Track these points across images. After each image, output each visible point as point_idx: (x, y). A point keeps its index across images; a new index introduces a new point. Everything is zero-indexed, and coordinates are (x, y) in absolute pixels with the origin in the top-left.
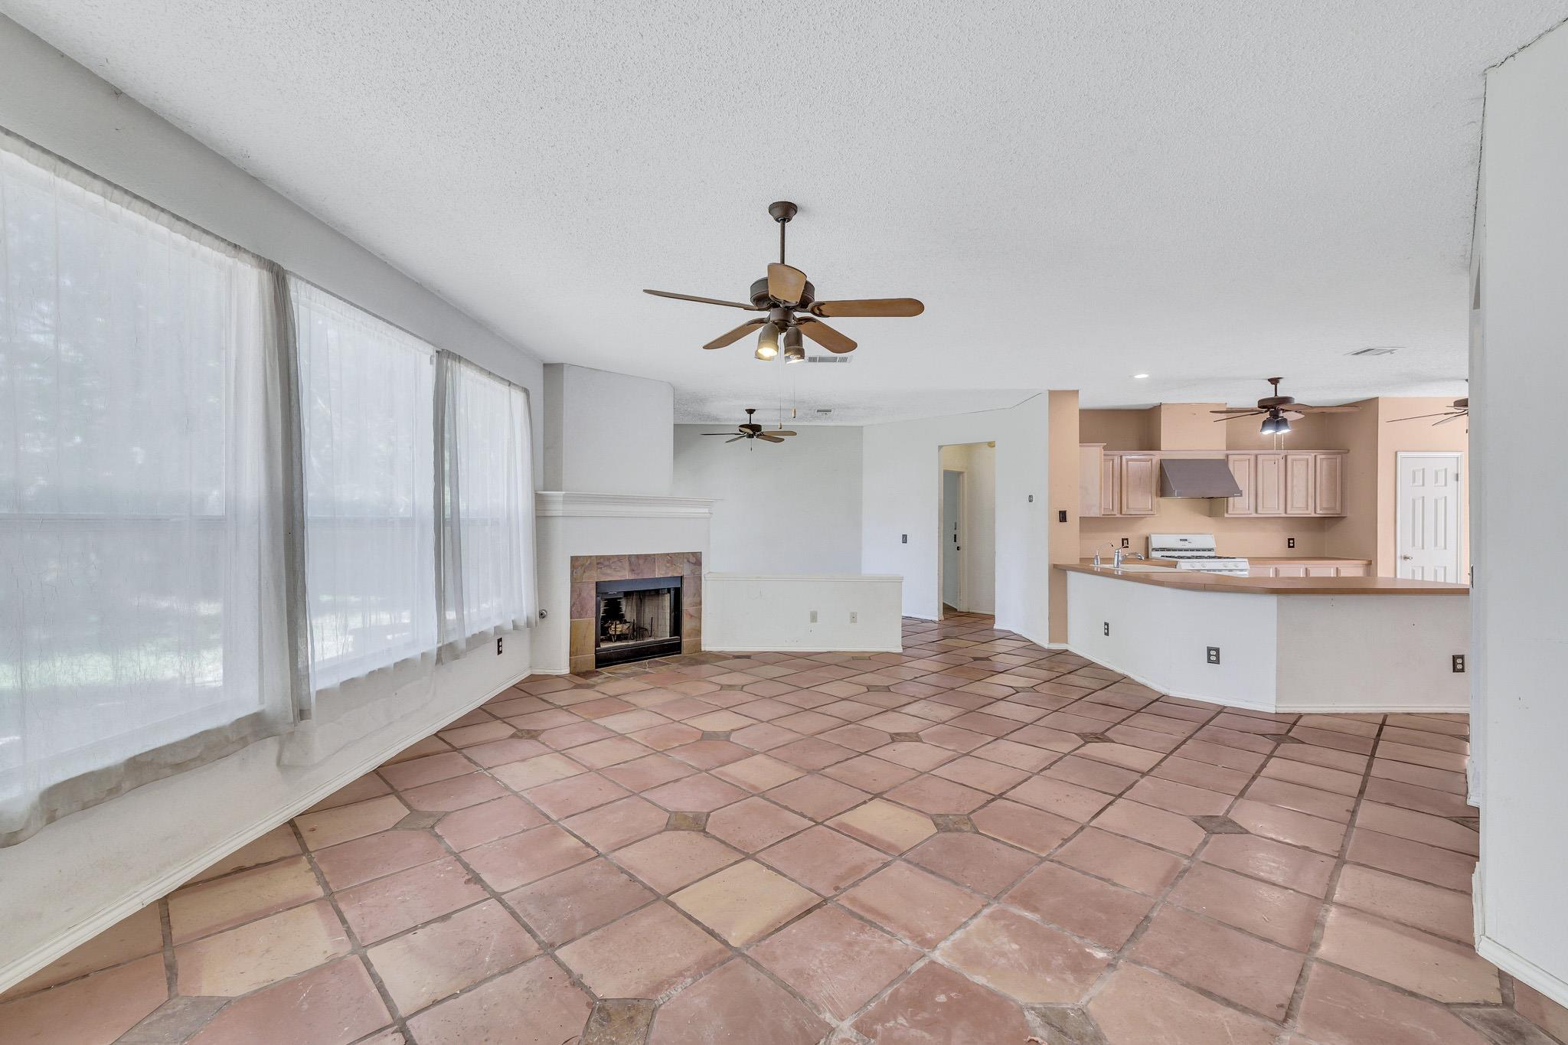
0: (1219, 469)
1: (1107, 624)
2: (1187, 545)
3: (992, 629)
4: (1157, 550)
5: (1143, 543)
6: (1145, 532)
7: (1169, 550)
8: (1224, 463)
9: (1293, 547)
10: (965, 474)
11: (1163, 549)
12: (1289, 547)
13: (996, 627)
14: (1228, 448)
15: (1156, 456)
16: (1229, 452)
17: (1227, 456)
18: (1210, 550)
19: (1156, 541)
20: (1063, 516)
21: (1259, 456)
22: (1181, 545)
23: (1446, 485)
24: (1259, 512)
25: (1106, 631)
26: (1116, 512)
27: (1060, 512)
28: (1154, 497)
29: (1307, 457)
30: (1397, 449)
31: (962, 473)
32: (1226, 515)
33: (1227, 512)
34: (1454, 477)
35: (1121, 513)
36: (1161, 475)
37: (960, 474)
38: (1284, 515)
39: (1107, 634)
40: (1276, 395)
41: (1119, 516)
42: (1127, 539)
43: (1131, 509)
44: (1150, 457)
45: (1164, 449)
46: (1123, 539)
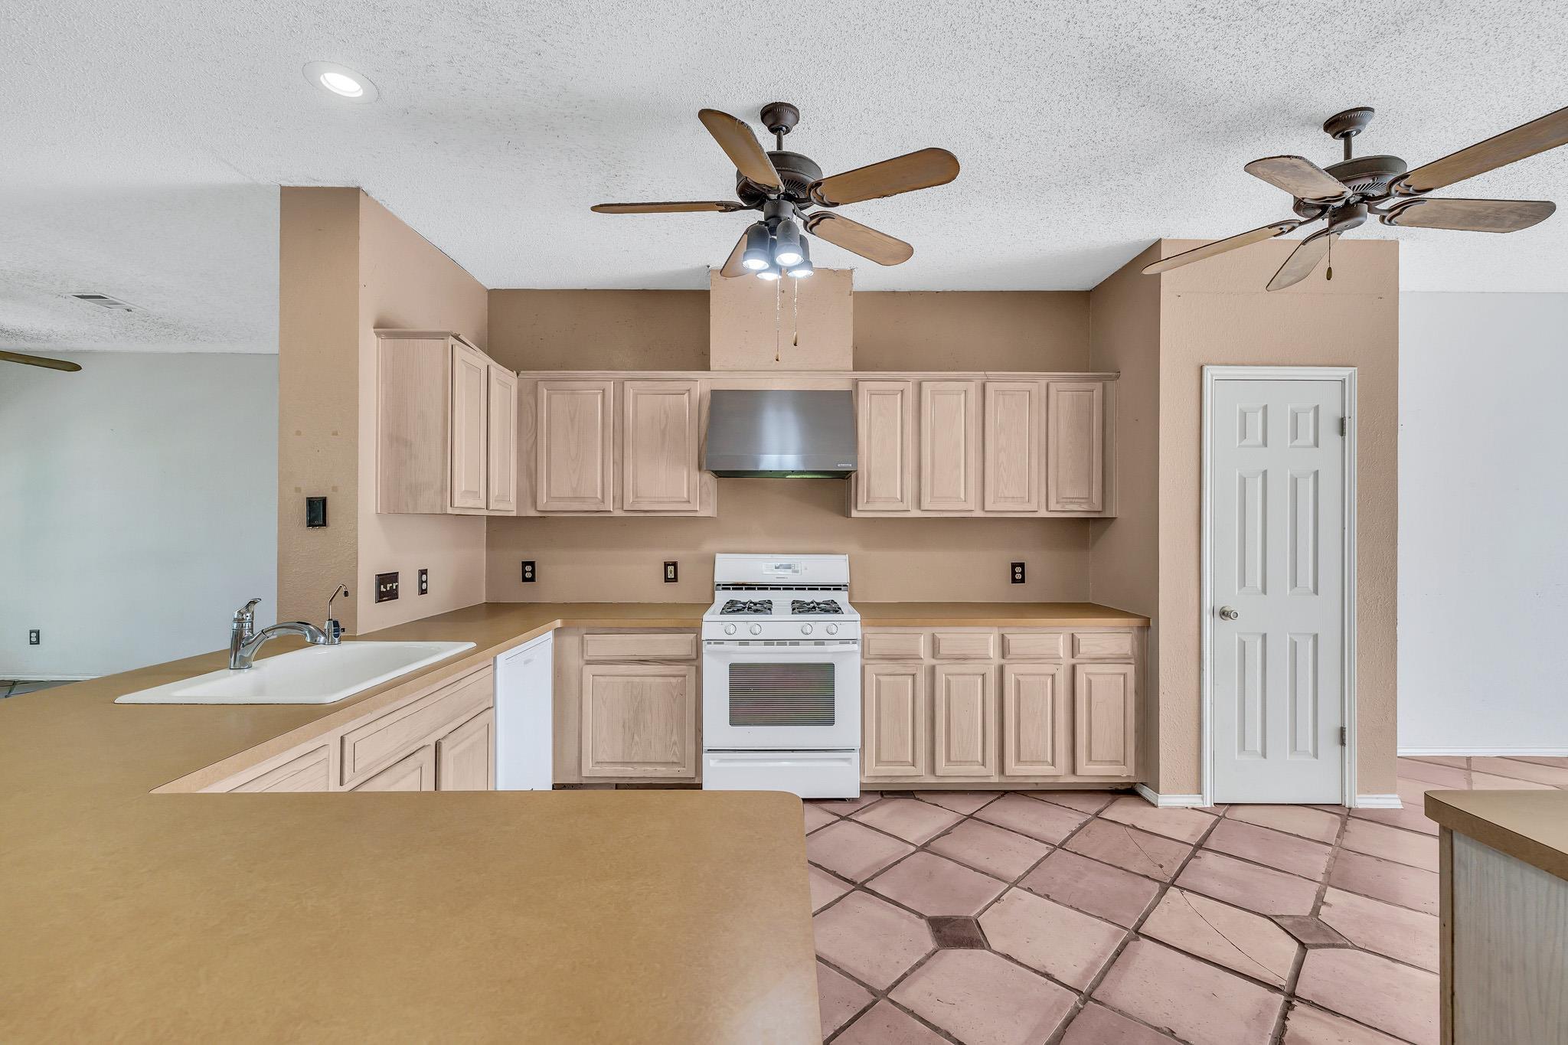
4: (727, 587)
8: (844, 400)
11: (738, 587)
12: (1014, 581)
14: (857, 367)
15: (702, 384)
16: (859, 375)
17: (855, 384)
19: (727, 568)
21: (924, 384)
22: (779, 577)
23: (1316, 444)
29: (1028, 386)
30: (1202, 361)
32: (854, 514)
33: (856, 508)
34: (1334, 426)
38: (982, 515)
42: (675, 564)
43: (639, 500)
44: (684, 386)
45: (716, 368)
46: (666, 565)
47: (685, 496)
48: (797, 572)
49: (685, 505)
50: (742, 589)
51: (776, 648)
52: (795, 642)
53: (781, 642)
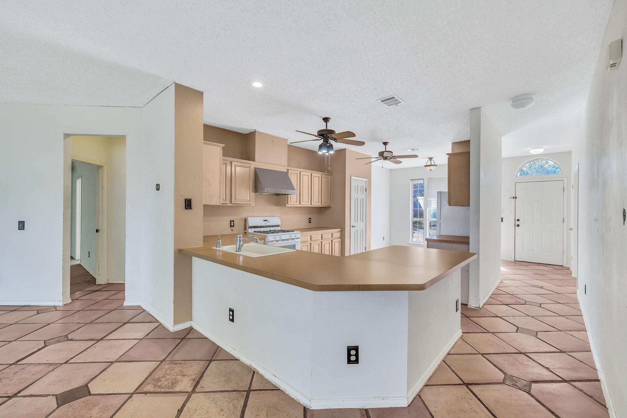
0: (283, 178)
1: (231, 310)
2: (267, 224)
3: (121, 308)
4: (251, 227)
5: (243, 223)
6: (243, 216)
7: (257, 227)
8: (285, 175)
9: (311, 222)
10: (105, 169)
11: (255, 227)
12: (309, 223)
13: (126, 304)
14: (289, 166)
15: (252, 165)
16: (289, 168)
17: (288, 170)
18: (278, 226)
19: (252, 222)
20: (188, 204)
21: (301, 172)
22: (263, 224)
24: (301, 204)
25: (231, 317)
26: (228, 201)
27: (185, 200)
28: (251, 192)
31: (101, 167)
32: (287, 205)
33: (288, 204)
35: (231, 203)
36: (255, 178)
37: (99, 167)
38: (310, 206)
39: (232, 320)
40: (327, 128)
41: (229, 204)
42: (233, 221)
43: (237, 200)
44: (249, 165)
45: (257, 161)
46: (231, 221)
47: (249, 200)
48: (269, 222)
49: (249, 202)
50: (255, 228)
51: (284, 242)
52: (288, 240)
53: (285, 240)
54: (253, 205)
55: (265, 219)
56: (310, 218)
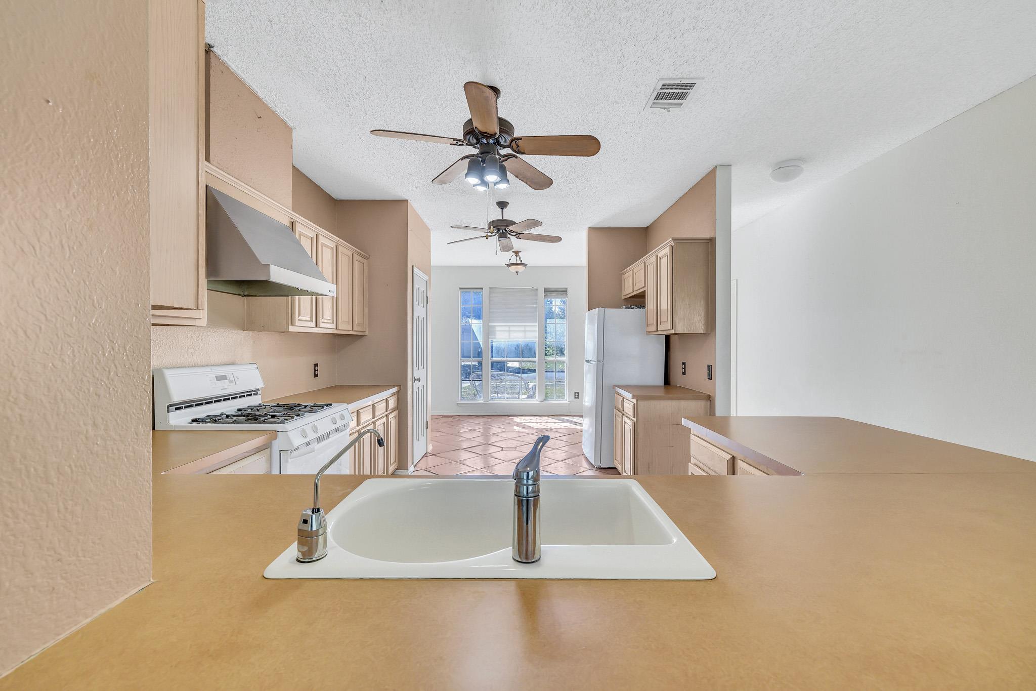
2: (226, 388)
4: (177, 407)
7: (199, 404)
11: (189, 405)
24: (318, 324)
50: (193, 407)
54: (204, 322)
55: (221, 371)
56: (316, 365)
